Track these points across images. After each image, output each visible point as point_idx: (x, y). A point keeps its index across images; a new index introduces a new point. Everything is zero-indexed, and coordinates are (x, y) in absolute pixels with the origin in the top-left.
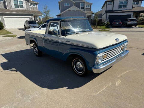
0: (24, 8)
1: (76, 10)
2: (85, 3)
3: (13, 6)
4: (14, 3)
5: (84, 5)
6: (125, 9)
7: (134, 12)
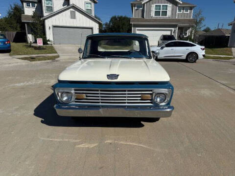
0: (167, 16)
3: (153, 14)
4: (156, 9)
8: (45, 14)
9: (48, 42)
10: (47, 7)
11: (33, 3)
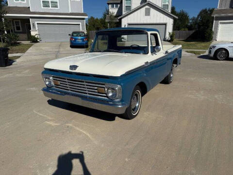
8: (124, 13)
9: (123, 40)
10: (126, 6)
11: (117, 4)
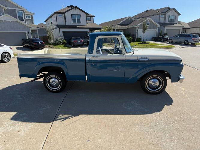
1: (11, 21)
2: (24, 11)
5: (23, 14)
6: (79, 24)
7: (90, 28)
